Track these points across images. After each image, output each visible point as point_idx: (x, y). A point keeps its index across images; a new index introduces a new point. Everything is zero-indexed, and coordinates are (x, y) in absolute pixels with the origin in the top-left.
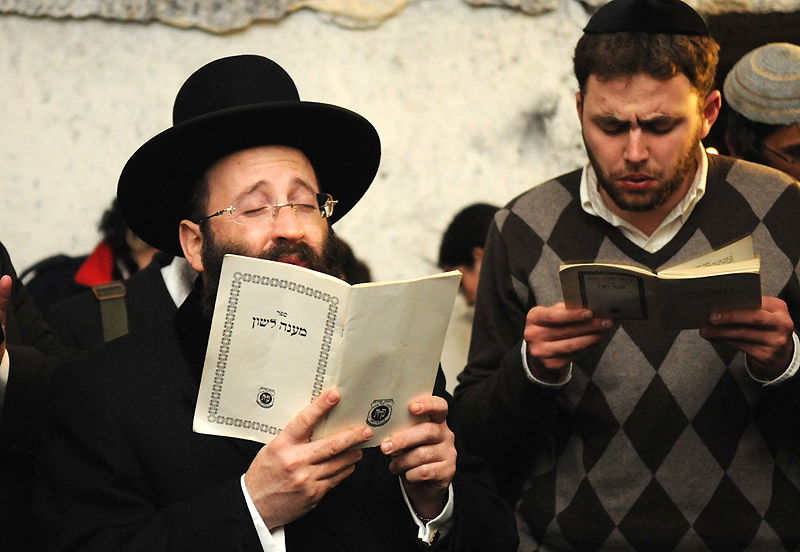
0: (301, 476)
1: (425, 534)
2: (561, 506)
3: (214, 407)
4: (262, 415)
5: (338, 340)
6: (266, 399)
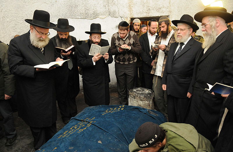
0: (97, 59)
1: (106, 62)
2: (117, 58)
3: (91, 53)
4: (94, 54)
5: (100, 50)
6: (94, 53)
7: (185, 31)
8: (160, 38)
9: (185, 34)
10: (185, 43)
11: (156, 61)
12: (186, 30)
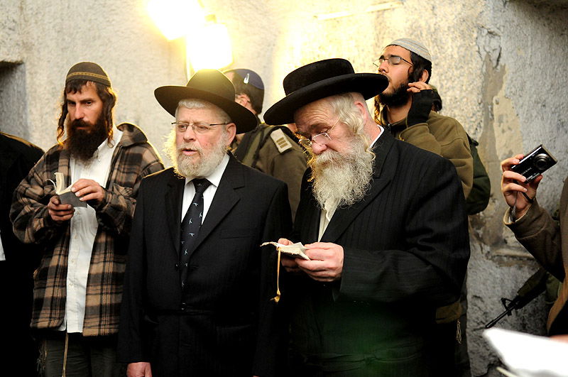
7: (210, 133)
8: (62, 161)
9: (212, 144)
10: (216, 180)
11: (61, 263)
12: (216, 128)
